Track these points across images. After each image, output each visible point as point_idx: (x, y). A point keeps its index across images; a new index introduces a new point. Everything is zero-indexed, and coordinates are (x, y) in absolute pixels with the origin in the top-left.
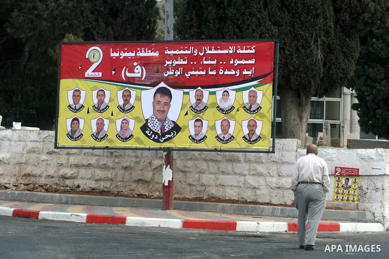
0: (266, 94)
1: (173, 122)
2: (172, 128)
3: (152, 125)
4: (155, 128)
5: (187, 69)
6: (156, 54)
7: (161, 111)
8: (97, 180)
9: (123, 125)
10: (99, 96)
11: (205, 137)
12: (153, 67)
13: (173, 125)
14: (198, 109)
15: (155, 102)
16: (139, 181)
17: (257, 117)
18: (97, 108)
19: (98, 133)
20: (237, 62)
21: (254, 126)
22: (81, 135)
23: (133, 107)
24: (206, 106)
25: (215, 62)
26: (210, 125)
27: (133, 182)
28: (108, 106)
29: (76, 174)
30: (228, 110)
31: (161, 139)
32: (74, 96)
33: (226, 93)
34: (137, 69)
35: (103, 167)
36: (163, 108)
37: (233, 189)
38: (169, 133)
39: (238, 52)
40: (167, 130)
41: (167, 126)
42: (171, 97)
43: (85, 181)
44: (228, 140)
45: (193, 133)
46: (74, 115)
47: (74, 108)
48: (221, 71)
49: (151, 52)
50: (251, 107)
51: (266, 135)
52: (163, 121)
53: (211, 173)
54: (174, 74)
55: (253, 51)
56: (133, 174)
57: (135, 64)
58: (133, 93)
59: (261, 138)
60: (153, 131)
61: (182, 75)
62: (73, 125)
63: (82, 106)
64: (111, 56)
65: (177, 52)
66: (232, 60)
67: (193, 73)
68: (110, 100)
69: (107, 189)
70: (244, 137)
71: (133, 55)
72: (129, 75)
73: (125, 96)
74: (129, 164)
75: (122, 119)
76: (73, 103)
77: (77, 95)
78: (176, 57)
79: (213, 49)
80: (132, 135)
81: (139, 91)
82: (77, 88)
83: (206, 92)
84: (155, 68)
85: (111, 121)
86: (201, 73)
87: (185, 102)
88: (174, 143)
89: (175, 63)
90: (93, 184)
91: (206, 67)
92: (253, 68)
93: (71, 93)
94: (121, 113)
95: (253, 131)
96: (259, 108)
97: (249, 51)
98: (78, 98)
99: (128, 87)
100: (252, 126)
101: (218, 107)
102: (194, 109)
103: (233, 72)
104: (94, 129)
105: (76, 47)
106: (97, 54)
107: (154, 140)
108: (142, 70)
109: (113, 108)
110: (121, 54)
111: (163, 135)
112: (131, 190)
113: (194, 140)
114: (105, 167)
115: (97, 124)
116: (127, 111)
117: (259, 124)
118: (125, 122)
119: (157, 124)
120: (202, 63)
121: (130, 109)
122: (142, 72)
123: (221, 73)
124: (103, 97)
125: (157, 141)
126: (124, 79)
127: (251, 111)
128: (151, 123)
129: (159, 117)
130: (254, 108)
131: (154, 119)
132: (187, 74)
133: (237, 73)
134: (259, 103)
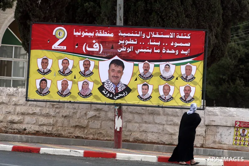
0: (199, 69)
1: (125, 85)
2: (124, 89)
3: (108, 86)
4: (110, 89)
5: (136, 47)
6: (112, 35)
7: (115, 77)
8: (40, 125)
9: (83, 86)
10: (64, 63)
11: (150, 97)
12: (109, 44)
13: (125, 87)
14: (146, 77)
15: (110, 70)
16: (76, 126)
17: (192, 84)
18: (62, 73)
19: (63, 91)
20: (177, 45)
21: (189, 90)
22: (49, 92)
23: (92, 73)
24: (152, 75)
25: (159, 44)
26: (154, 89)
27: (71, 127)
28: (71, 71)
29: (22, 120)
30: (169, 79)
31: (115, 97)
32: (42, 62)
33: (167, 66)
34: (96, 45)
35: (46, 115)
36: (117, 75)
37: (153, 135)
38: (121, 93)
39: (177, 37)
40: (120, 91)
41: (120, 87)
42: (123, 67)
43: (29, 126)
44: (169, 99)
45: (141, 94)
46: (42, 77)
47: (43, 72)
48: (164, 50)
49: (107, 34)
50: (187, 77)
51: (198, 97)
52: (117, 84)
53: (136, 122)
54: (126, 50)
55: (189, 37)
56: (71, 121)
57: (94, 41)
58: (92, 63)
59: (194, 99)
60: (108, 91)
61: (133, 52)
62: (41, 84)
63: (50, 71)
64: (74, 34)
65: (129, 35)
66: (173, 42)
67: (142, 50)
68: (73, 67)
69: (50, 132)
70: (181, 98)
71: (92, 34)
72: (88, 49)
73: (85, 64)
74: (68, 114)
75: (83, 81)
76: (42, 68)
77: (45, 62)
78: (128, 38)
79: (157, 34)
80: (91, 93)
81: (97, 61)
82: (45, 57)
83: (152, 65)
84: (111, 45)
85: (74, 83)
86: (148, 51)
87: (135, 71)
88: (125, 101)
89: (127, 42)
90: (37, 128)
91: (152, 47)
92: (189, 49)
93: (40, 61)
94: (82, 77)
95: (188, 94)
96: (193, 78)
97: (185, 37)
98: (46, 64)
99: (88, 58)
100: (187, 91)
101: (161, 76)
102: (142, 76)
103: (173, 52)
104: (60, 88)
105: (44, 26)
106: (62, 33)
107: (109, 97)
108: (100, 46)
109: (76, 72)
110: (82, 34)
111: (117, 94)
112: (69, 133)
113: (142, 98)
114: (47, 115)
115: (62, 84)
116: (87, 75)
117: (193, 89)
118: (86, 84)
119: (112, 86)
120: (148, 44)
121: (89, 74)
122: (100, 47)
123: (163, 52)
124: (67, 65)
125: (112, 98)
126: (85, 52)
127: (187, 80)
128: (107, 85)
129: (113, 81)
130: (189, 77)
131: (109, 82)
132: (137, 51)
133: (176, 52)
134: (194, 75)
